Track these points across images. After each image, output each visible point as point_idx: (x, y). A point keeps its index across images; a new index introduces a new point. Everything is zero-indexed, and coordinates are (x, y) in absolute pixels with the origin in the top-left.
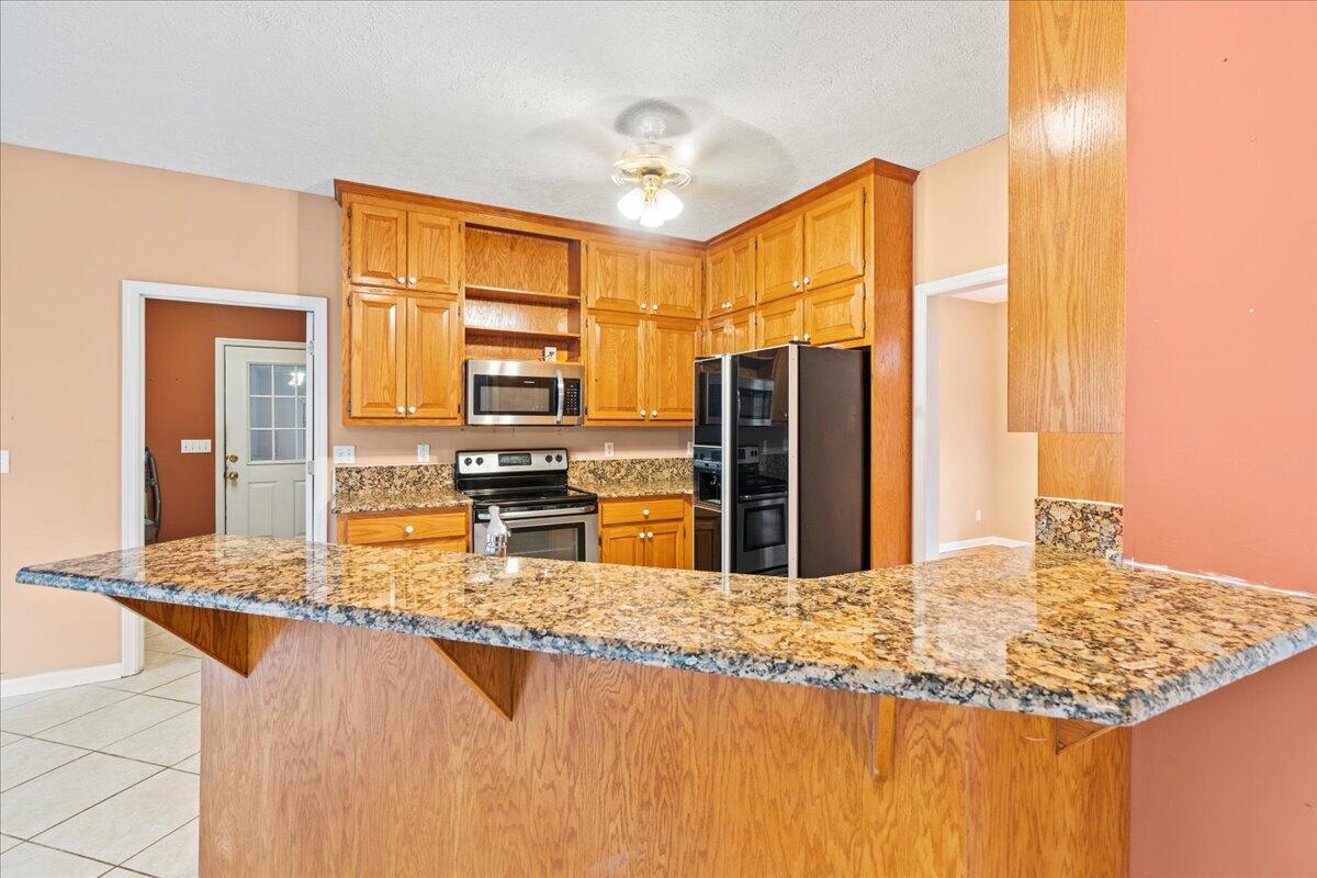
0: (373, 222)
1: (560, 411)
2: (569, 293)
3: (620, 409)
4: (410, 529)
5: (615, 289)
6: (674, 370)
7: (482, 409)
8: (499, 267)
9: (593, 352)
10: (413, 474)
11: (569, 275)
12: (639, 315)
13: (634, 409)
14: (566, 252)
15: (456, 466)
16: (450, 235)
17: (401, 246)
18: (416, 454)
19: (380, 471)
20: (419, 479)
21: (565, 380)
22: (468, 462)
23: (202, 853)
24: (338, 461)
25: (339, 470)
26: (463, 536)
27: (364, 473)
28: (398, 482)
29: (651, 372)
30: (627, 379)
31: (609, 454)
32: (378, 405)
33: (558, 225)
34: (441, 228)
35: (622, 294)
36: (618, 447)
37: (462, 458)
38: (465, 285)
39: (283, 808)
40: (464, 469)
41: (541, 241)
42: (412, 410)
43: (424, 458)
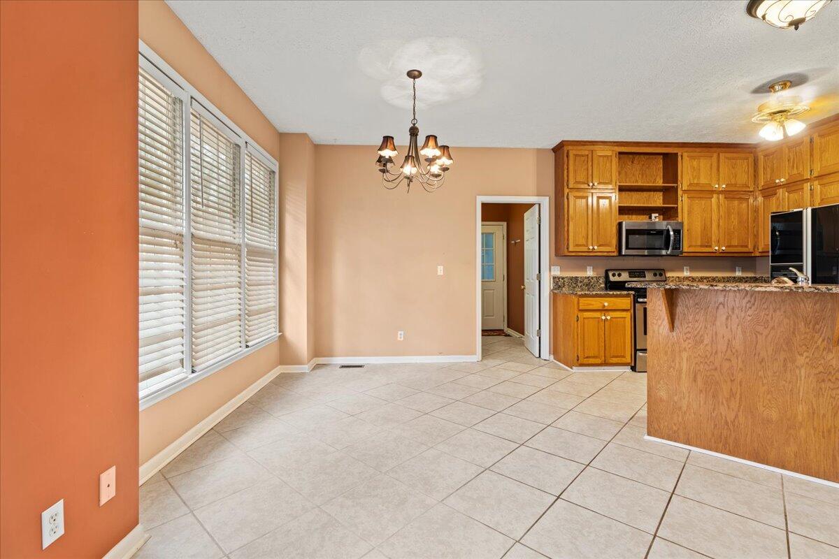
0: (578, 158)
1: (670, 248)
2: (663, 183)
3: (701, 246)
4: (606, 304)
5: (699, 178)
6: (736, 222)
7: (630, 247)
8: (626, 172)
9: (686, 215)
10: (586, 281)
11: (664, 173)
12: (712, 192)
13: (710, 246)
14: (661, 161)
15: (607, 277)
16: (611, 160)
17: (590, 168)
18: (586, 271)
19: (571, 278)
20: (589, 284)
21: (674, 231)
22: (614, 275)
23: (649, 396)
24: (552, 273)
25: (554, 278)
26: (629, 310)
27: (565, 280)
28: (580, 285)
29: (721, 224)
30: (706, 229)
31: (686, 273)
32: (580, 245)
33: (665, 147)
34: (607, 156)
35: (703, 180)
36: (691, 270)
37: (610, 274)
38: (618, 184)
39: (695, 380)
40: (612, 279)
41: (648, 156)
42: (596, 247)
43: (590, 273)
